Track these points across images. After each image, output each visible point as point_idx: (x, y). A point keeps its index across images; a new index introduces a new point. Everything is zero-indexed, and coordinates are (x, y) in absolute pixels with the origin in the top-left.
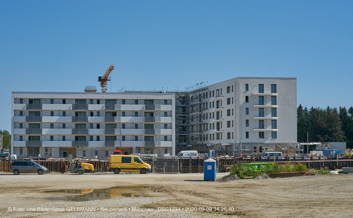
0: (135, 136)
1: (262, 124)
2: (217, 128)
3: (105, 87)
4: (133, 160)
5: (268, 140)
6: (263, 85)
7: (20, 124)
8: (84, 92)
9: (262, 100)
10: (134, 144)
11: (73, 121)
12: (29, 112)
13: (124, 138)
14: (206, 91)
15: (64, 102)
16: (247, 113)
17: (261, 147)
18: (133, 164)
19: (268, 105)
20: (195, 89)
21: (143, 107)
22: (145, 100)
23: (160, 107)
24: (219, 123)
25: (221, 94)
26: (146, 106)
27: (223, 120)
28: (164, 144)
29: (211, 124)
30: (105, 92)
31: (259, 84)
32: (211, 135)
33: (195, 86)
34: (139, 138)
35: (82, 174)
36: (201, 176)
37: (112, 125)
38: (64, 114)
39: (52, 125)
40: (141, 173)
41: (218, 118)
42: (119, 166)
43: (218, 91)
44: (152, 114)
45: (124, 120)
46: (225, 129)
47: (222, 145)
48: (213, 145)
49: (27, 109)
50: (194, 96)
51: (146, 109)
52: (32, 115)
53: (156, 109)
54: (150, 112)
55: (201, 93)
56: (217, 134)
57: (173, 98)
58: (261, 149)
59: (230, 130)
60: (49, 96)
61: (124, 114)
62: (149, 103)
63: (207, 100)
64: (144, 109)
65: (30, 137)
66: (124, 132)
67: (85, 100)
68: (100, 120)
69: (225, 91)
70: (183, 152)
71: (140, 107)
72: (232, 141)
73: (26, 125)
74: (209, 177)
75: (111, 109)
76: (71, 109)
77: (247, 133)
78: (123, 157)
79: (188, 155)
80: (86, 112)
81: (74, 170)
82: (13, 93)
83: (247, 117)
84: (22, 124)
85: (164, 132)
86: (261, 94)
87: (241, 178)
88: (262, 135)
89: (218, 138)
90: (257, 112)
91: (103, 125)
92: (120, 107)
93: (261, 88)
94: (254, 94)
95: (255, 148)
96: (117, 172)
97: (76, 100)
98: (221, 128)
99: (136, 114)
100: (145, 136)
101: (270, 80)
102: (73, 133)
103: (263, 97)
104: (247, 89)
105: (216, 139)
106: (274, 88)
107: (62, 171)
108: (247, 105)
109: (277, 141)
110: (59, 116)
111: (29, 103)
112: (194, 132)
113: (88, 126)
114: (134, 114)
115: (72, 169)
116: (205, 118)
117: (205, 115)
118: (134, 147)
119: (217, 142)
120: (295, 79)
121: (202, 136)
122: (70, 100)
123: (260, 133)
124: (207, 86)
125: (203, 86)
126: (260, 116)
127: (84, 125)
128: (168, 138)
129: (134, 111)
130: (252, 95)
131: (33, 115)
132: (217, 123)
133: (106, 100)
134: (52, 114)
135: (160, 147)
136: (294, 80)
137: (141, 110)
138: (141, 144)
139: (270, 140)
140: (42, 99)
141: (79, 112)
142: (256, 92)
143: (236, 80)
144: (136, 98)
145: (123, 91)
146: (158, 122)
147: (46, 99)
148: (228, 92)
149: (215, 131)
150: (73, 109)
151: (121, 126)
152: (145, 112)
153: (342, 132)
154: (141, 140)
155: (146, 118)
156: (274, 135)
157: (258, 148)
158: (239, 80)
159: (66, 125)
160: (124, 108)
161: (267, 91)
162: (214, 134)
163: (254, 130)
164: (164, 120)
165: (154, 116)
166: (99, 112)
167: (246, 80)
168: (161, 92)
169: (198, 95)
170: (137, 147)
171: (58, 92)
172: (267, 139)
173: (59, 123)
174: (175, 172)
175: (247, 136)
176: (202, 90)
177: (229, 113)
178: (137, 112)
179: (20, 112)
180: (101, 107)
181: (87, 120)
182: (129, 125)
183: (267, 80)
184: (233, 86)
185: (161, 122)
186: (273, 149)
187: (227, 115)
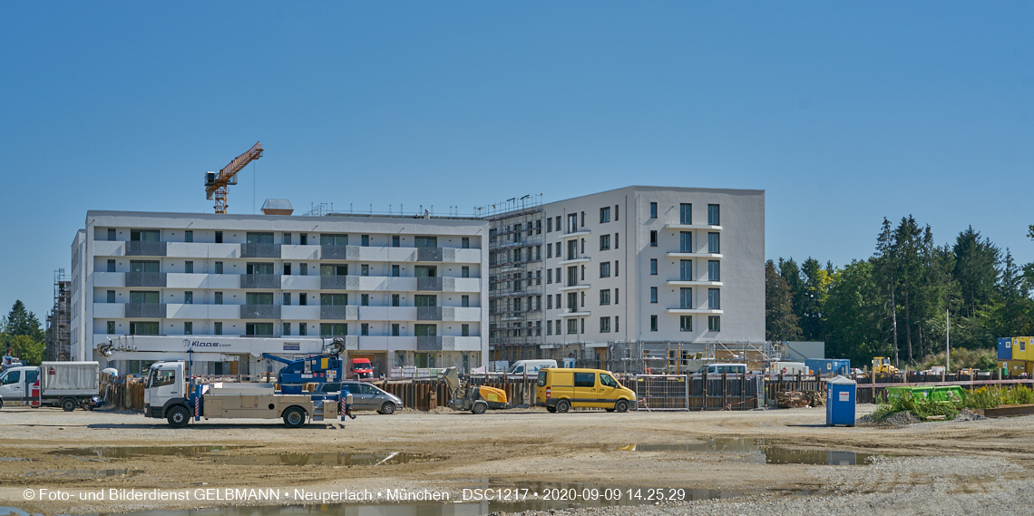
0: (393, 325)
1: (687, 297)
2: (569, 307)
3: (222, 201)
4: (597, 380)
5: (701, 336)
6: (690, 205)
7: (108, 291)
8: (263, 214)
9: (687, 240)
10: (391, 345)
11: (243, 286)
12: (132, 262)
13: (365, 330)
14: (538, 216)
15: (219, 238)
16: (655, 272)
17: (684, 352)
18: (599, 390)
19: (702, 252)
20: (504, 212)
21: (413, 254)
22: (417, 237)
23: (452, 255)
24: (575, 294)
25: (583, 225)
26: (419, 252)
27: (587, 287)
28: (462, 344)
29: (550, 296)
31: (681, 204)
32: (550, 322)
34: (401, 330)
35: (483, 413)
38: (219, 267)
39: (189, 296)
41: (572, 282)
42: (568, 393)
43: (571, 218)
44: (432, 272)
45: (368, 284)
46: (592, 310)
47: (587, 346)
48: (558, 347)
49: (126, 254)
50: (498, 229)
51: (421, 256)
52: (138, 270)
53: (445, 260)
54: (428, 267)
55: (520, 220)
56: (570, 320)
58: (684, 355)
59: (610, 310)
60: (183, 224)
61: (366, 269)
62: (427, 244)
63: (539, 237)
64: (416, 259)
65: (132, 325)
66: (369, 314)
67: (271, 234)
68: (310, 284)
69: (593, 218)
71: (405, 254)
72: (613, 337)
73: (124, 294)
75: (336, 258)
76: (238, 255)
77: (654, 319)
78: (575, 374)
79: (536, 369)
80: (272, 264)
81: (463, 404)
82: (90, 213)
83: (654, 281)
84: (114, 292)
85: (462, 315)
86: (686, 227)
87: (923, 420)
88: (686, 323)
89: (572, 330)
90: (677, 270)
91: (314, 297)
92: (357, 252)
93: (686, 211)
94: (670, 226)
95: (672, 354)
96: (564, 407)
97: (249, 233)
98: (583, 306)
99: (395, 270)
100: (416, 325)
101: (705, 193)
102: (243, 316)
103: (690, 233)
104: (654, 214)
105: (567, 332)
106: (714, 213)
108: (655, 253)
109: (720, 337)
110: (207, 272)
111: (132, 239)
112: (501, 315)
113: (278, 298)
114: (389, 270)
115: (457, 401)
116: (534, 282)
117: (534, 275)
118: (391, 350)
119: (572, 339)
120: (762, 192)
121: (524, 324)
122: (235, 233)
123: (682, 318)
124: (541, 206)
125: (529, 204)
126: (683, 279)
128: (471, 329)
129: (389, 262)
130: (665, 228)
131: (141, 271)
132: (569, 294)
133: (323, 235)
134: (189, 267)
135: (452, 352)
136: (758, 196)
137: (409, 261)
138: (408, 343)
139: (705, 336)
140: (163, 229)
141: (256, 264)
142: (674, 222)
143: (629, 193)
144: (395, 232)
146: (450, 290)
147: (174, 231)
148: (601, 222)
149: (565, 312)
150: (241, 257)
151: (360, 298)
152: (416, 267)
153: (795, 318)
154: (406, 335)
156: (714, 323)
157: (678, 355)
158: (637, 193)
159: (225, 296)
160: (367, 254)
161: (700, 222)
162: (558, 322)
163: (671, 311)
164: (463, 285)
165: (438, 276)
166: (306, 265)
167: (652, 193)
169: (512, 226)
170: (397, 351)
171: (204, 214)
172: (697, 334)
173: (207, 291)
175: (654, 326)
176: (526, 214)
177: (604, 270)
178: (398, 266)
179: (109, 261)
180: (311, 252)
181: (278, 285)
182: (378, 298)
183: (699, 193)
184: (617, 206)
185: (456, 291)
186: (712, 356)
187: (599, 275)
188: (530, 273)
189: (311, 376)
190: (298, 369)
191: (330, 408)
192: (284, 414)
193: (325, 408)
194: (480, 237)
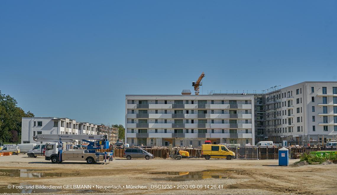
0: (222, 130)
1: (326, 119)
2: (289, 123)
3: (197, 91)
4: (220, 148)
6: (326, 87)
7: (132, 120)
8: (182, 94)
9: (325, 100)
10: (221, 136)
11: (173, 117)
12: (139, 110)
13: (213, 131)
14: (279, 93)
15: (166, 102)
16: (314, 111)
17: (325, 138)
18: (221, 152)
19: (331, 104)
20: (270, 92)
21: (228, 106)
22: (230, 101)
23: (241, 106)
24: (290, 119)
25: (292, 95)
26: (230, 105)
27: (293, 116)
28: (245, 136)
29: (283, 120)
30: (197, 94)
31: (323, 87)
32: (284, 128)
33: (270, 90)
34: (225, 131)
35: (180, 159)
36: (276, 162)
37: (203, 120)
38: (166, 112)
39: (156, 121)
40: (227, 159)
41: (289, 115)
42: (209, 153)
43: (289, 93)
44: (235, 112)
45: (213, 116)
46: (295, 124)
47: (293, 136)
48: (285, 137)
49: (137, 108)
50: (269, 97)
51: (231, 107)
53: (238, 108)
54: (234, 110)
56: (289, 128)
57: (252, 99)
58: (325, 139)
59: (300, 124)
60: (154, 98)
61: (213, 112)
62: (233, 103)
63: (280, 100)
64: (229, 108)
65: (139, 130)
66: (213, 126)
67: (182, 101)
68: (194, 116)
69: (294, 92)
70: (260, 142)
71: (225, 106)
72: (301, 133)
73: (137, 121)
74: (283, 163)
75: (202, 108)
76: (171, 108)
77: (314, 127)
78: (212, 146)
79: (265, 144)
80: (183, 110)
81: (174, 156)
82: (127, 96)
83: (313, 114)
84: (134, 120)
85: (245, 126)
86: (325, 95)
87: (310, 164)
88: (326, 128)
89: (290, 131)
90: (322, 110)
91: (196, 121)
92: (209, 106)
93: (325, 90)
94: (319, 95)
95: (320, 139)
96: (208, 158)
97: (175, 101)
98: (292, 123)
99: (223, 112)
100: (230, 130)
101: (331, 83)
102: (173, 127)
103: (326, 97)
104: (313, 91)
105: (288, 132)
106: (335, 90)
107: (165, 157)
108: (313, 104)
110: (162, 113)
111: (139, 103)
112: (270, 126)
113: (184, 121)
114: (220, 112)
115: (172, 155)
116: (279, 115)
117: (279, 112)
118: (221, 138)
119: (289, 134)
121: (277, 129)
122: (171, 101)
124: (280, 89)
125: (277, 89)
126: (324, 113)
127: (181, 121)
128: (249, 131)
129: (221, 109)
130: (317, 96)
131: (142, 113)
132: (289, 119)
133: (199, 101)
134: (156, 112)
135: (242, 138)
137: (227, 108)
138: (227, 135)
139: (332, 133)
140: (148, 100)
141: (177, 110)
142: (320, 93)
143: (304, 84)
144: (222, 99)
145: (212, 94)
146: (241, 118)
147: (152, 101)
148: (297, 94)
149: (287, 125)
150: (172, 108)
151: (211, 121)
152: (230, 110)
154: (227, 133)
155: (230, 115)
156: (336, 128)
157: (323, 139)
158: (306, 84)
159: (168, 121)
160: (212, 107)
161: (330, 93)
162: (286, 128)
163: (320, 124)
164: (245, 116)
165: (237, 113)
166: (193, 110)
167: (312, 84)
168: (242, 94)
169: (273, 96)
170: (223, 138)
172: (330, 132)
173: (162, 119)
174: (255, 158)
175: (314, 129)
176: (276, 92)
177: (298, 110)
178: (224, 110)
179: (132, 110)
180: (194, 106)
181: (183, 117)
182: (217, 121)
183: (329, 83)
184: (301, 89)
185: (243, 118)
186: (336, 140)
187: (297, 112)
188: (278, 112)
189: (96, 147)
190: (92, 145)
191: (101, 157)
192: (87, 159)
193: (99, 158)
194: (251, 100)
